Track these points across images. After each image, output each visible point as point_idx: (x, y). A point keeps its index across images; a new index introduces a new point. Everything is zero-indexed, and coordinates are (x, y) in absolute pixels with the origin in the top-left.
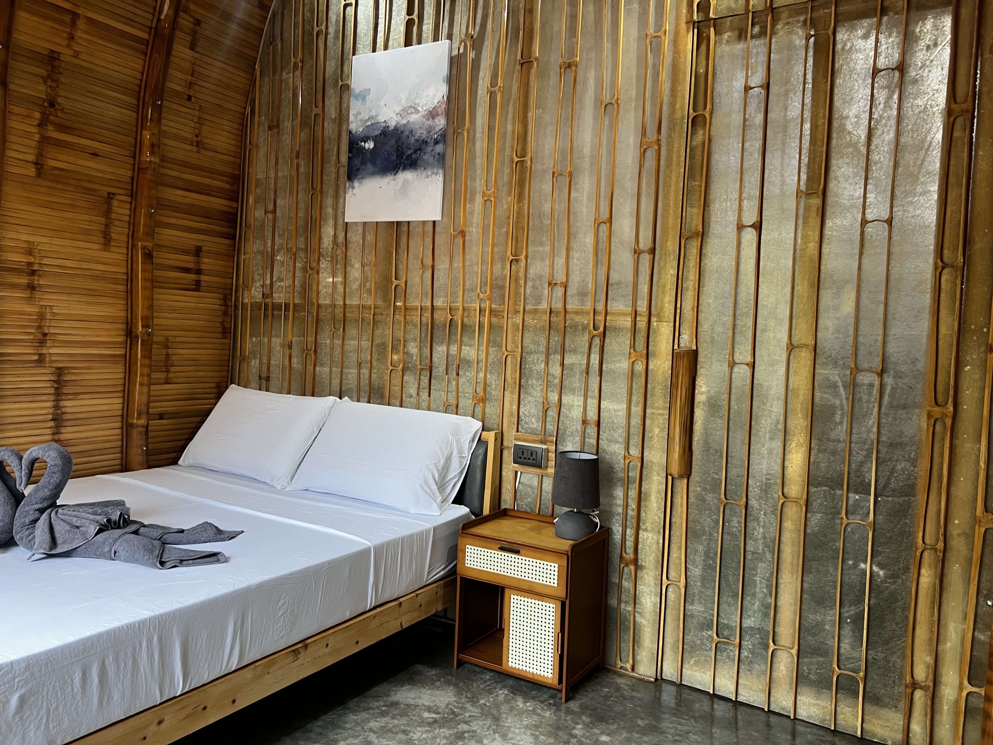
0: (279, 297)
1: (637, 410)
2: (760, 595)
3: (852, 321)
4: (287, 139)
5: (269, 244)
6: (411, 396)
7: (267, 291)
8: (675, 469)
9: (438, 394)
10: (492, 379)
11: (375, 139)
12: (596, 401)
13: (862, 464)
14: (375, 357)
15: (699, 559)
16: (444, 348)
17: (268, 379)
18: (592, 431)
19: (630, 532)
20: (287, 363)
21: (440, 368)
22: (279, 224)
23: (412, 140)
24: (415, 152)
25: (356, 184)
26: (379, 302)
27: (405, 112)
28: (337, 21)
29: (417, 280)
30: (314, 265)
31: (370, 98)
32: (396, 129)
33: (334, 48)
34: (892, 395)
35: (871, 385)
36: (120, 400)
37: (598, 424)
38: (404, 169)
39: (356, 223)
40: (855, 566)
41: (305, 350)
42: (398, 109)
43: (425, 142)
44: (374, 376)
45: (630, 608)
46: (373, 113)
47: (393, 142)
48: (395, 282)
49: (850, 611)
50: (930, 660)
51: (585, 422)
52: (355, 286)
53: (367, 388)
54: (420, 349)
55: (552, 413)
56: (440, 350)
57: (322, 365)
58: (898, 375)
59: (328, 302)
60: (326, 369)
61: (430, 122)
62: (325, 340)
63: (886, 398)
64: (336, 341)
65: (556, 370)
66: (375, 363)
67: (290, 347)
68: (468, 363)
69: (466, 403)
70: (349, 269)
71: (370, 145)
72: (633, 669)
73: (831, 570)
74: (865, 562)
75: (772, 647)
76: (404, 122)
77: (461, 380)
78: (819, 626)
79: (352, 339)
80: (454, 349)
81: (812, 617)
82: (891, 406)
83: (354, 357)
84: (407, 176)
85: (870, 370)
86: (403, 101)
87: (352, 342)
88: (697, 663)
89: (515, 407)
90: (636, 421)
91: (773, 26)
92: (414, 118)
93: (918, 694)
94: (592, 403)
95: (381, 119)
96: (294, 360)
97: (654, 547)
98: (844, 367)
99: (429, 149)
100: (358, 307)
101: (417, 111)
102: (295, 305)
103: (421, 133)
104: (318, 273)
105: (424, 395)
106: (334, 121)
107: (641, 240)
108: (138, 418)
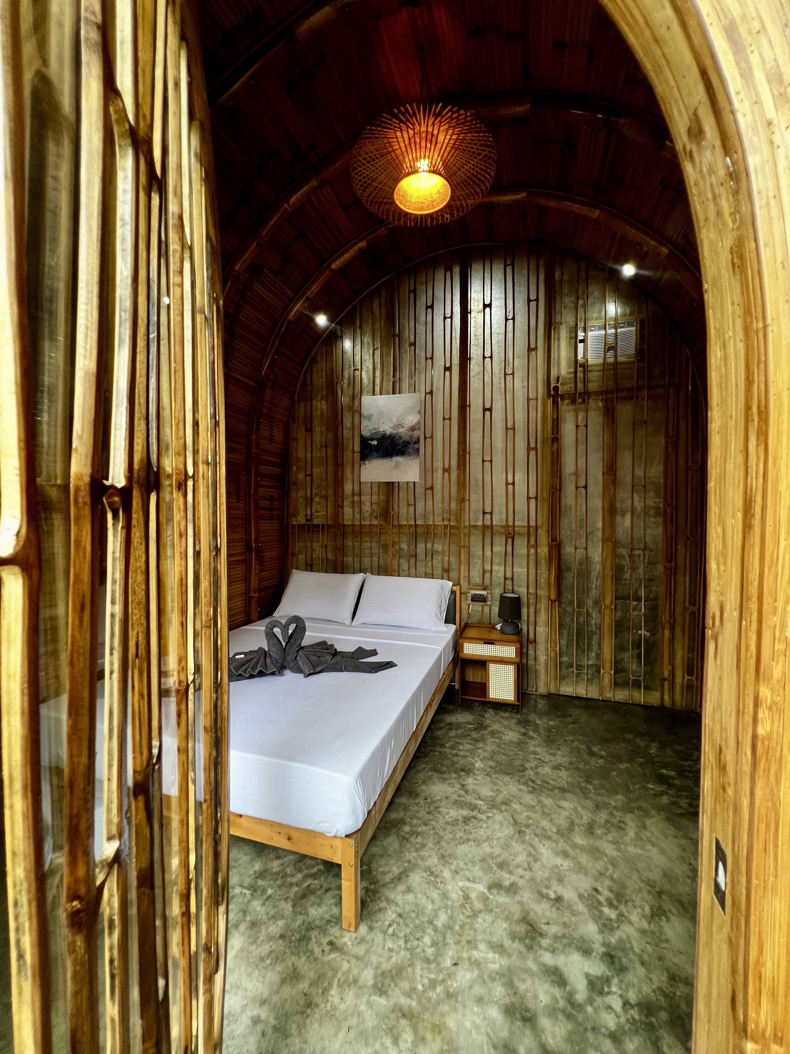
0: (315, 522)
1: (532, 571)
2: (595, 650)
3: (630, 528)
4: (317, 437)
5: (309, 492)
6: (404, 570)
7: (309, 517)
8: (553, 597)
9: (421, 569)
10: (453, 559)
11: (378, 440)
12: (511, 568)
13: (637, 589)
14: (381, 551)
15: (565, 637)
16: (424, 546)
17: (312, 565)
18: (509, 582)
19: (531, 628)
20: (324, 555)
21: (421, 556)
22: (315, 482)
23: (401, 441)
24: (403, 447)
25: (367, 462)
26: (382, 523)
27: (396, 427)
28: (349, 377)
29: (405, 511)
30: (340, 504)
31: (373, 419)
32: (390, 435)
33: (348, 392)
34: (648, 559)
35: (639, 555)
36: (244, 584)
37: (512, 579)
38: (397, 455)
39: (366, 483)
40: (637, 632)
41: (336, 549)
42: (391, 425)
43: (409, 443)
44: (381, 561)
45: (533, 663)
46: (376, 426)
47: (389, 441)
48: (392, 513)
49: (636, 652)
50: (670, 668)
51: (505, 578)
52: (367, 514)
53: (377, 567)
54: (409, 546)
55: (487, 575)
56: (421, 546)
57: (347, 556)
58: (651, 551)
59: (350, 523)
60: (350, 559)
61: (411, 433)
62: (349, 543)
63: (646, 561)
64: (356, 544)
65: (488, 553)
66: (381, 555)
67: (326, 548)
68: (438, 552)
69: (438, 572)
70: (362, 506)
71: (375, 443)
72: (536, 691)
73: (627, 635)
74: (641, 630)
75: (602, 671)
76: (395, 432)
77: (434, 561)
78: (622, 660)
79: (366, 542)
80: (429, 546)
81: (620, 656)
82: (648, 564)
83: (367, 552)
84: (399, 459)
85: (639, 549)
86: (395, 421)
87: (366, 544)
88: (566, 684)
89: (467, 573)
90: (532, 577)
91: (588, 400)
92: (401, 430)
93: (666, 683)
94: (509, 569)
95: (381, 429)
96: (329, 555)
97: (544, 634)
98: (627, 548)
99: (411, 446)
100: (370, 525)
101: (403, 427)
102: (328, 525)
103: (406, 438)
104: (343, 508)
105: (413, 570)
106: (349, 429)
107: (530, 493)
108: (254, 593)
